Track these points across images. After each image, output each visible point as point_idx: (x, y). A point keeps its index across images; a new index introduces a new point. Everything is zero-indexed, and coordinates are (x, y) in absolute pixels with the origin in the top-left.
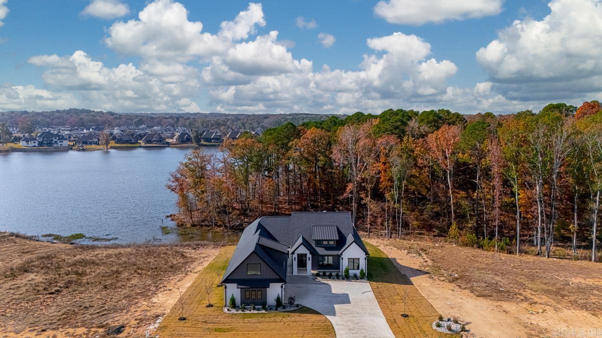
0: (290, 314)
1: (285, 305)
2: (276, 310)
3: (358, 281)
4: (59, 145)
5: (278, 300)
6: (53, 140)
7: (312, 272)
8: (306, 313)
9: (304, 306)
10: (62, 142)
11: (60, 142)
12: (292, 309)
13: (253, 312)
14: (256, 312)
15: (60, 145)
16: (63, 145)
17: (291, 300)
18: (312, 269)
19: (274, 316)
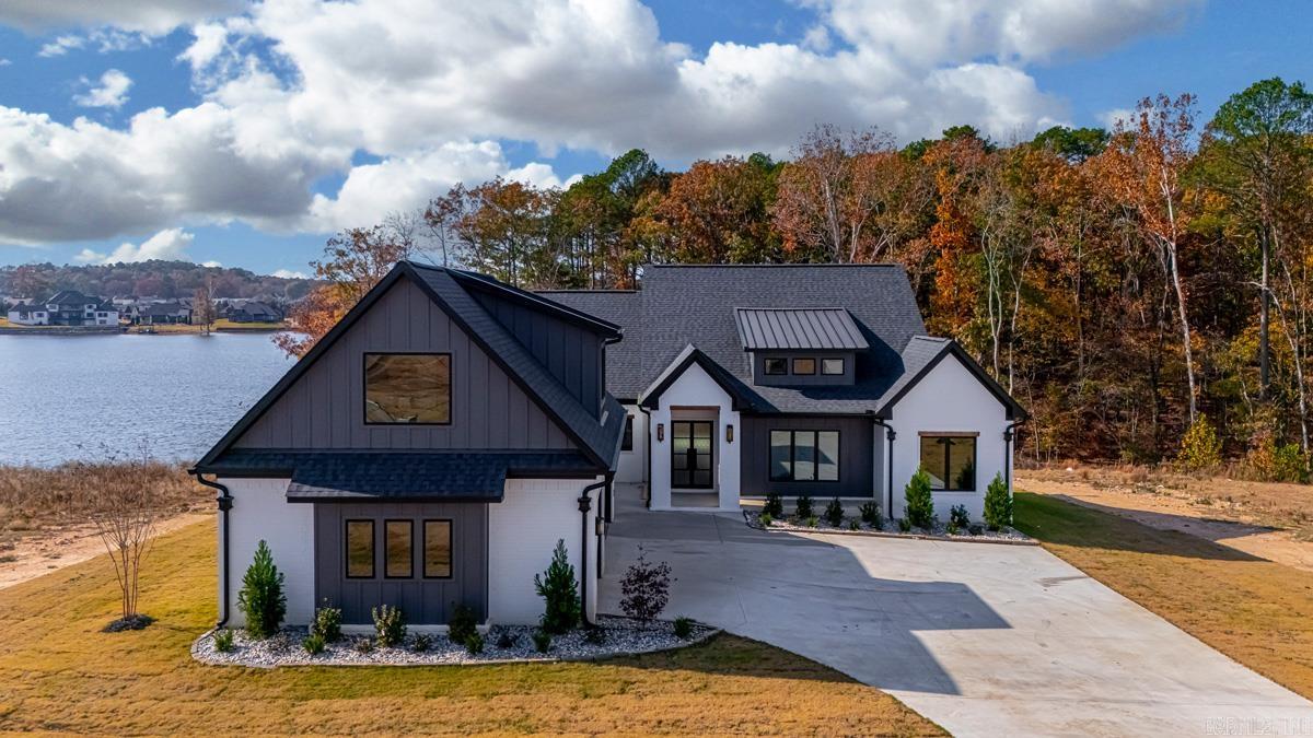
0: (637, 674)
1: (605, 623)
2: (543, 647)
3: (978, 538)
4: (98, 323)
5: (559, 587)
6: (83, 311)
7: (742, 502)
8: (745, 672)
9: (723, 633)
10: (106, 315)
11: (100, 315)
12: (648, 645)
13: (383, 657)
14: (401, 658)
15: (101, 322)
16: (108, 323)
17: (644, 593)
18: (743, 494)
19: (524, 687)
